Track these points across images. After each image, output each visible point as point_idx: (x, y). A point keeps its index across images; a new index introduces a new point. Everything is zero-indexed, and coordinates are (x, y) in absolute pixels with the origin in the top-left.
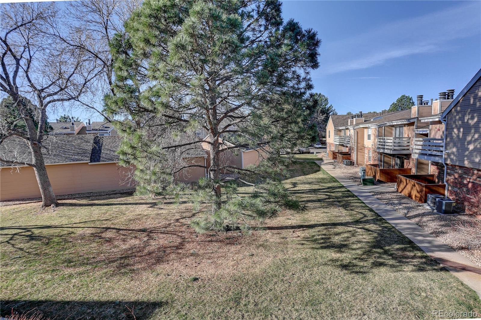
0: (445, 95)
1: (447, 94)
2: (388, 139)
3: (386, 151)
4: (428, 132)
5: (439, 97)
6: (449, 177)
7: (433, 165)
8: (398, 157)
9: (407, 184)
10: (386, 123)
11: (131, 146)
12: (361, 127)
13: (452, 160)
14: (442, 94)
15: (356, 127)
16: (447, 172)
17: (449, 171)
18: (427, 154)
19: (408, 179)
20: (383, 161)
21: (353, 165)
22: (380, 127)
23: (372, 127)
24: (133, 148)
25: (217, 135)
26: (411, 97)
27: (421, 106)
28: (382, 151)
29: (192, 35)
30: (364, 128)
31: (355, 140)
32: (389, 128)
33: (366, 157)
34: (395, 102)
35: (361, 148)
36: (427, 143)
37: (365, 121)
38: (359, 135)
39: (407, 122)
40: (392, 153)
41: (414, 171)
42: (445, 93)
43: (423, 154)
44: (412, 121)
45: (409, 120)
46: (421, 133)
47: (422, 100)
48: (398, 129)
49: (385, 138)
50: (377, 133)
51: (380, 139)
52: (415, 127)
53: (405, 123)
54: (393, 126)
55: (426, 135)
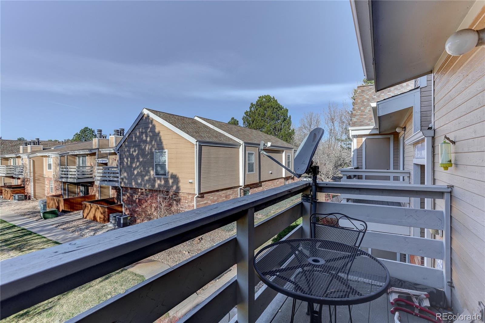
0: (118, 132)
1: (119, 131)
2: (71, 168)
3: (70, 180)
4: (107, 161)
5: (114, 133)
6: (124, 197)
7: (113, 189)
8: (82, 186)
9: (91, 208)
10: (68, 152)
12: (38, 155)
13: (125, 183)
14: (116, 131)
15: (31, 156)
16: (123, 193)
17: (123, 192)
18: (107, 180)
19: (92, 204)
20: (67, 190)
21: (29, 199)
22: (62, 156)
23: (52, 156)
26: (94, 130)
27: (101, 139)
28: (64, 180)
30: (42, 156)
31: (30, 170)
32: (72, 157)
33: (46, 189)
34: (79, 133)
35: (38, 179)
36: (107, 171)
37: (44, 149)
38: (36, 164)
39: (89, 153)
40: (75, 181)
41: (98, 197)
42: (118, 130)
43: (104, 181)
44: (93, 151)
45: (90, 150)
46: (101, 162)
47: (101, 134)
48: (81, 158)
49: (68, 167)
50: (59, 162)
51: (62, 168)
52: (96, 157)
53: (87, 153)
54: (76, 155)
55: (106, 164)
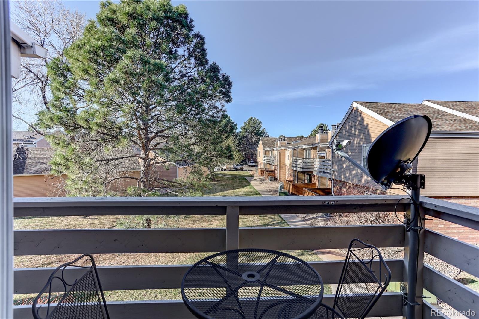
0: (335, 127)
1: (337, 126)
2: (300, 159)
3: (298, 169)
4: (325, 154)
5: (332, 128)
6: (335, 189)
7: (329, 180)
8: (308, 174)
9: (308, 194)
10: (299, 146)
11: (64, 158)
12: (283, 148)
13: (335, 176)
14: (333, 126)
15: (279, 149)
16: (334, 185)
17: (334, 184)
18: (322, 172)
19: (309, 191)
20: (297, 176)
21: (277, 181)
22: (294, 149)
23: (289, 149)
24: (66, 159)
25: (148, 152)
27: (322, 134)
28: (294, 169)
29: (125, 73)
30: (285, 149)
31: (278, 159)
32: (301, 150)
33: (286, 175)
35: (282, 165)
36: (323, 163)
37: (287, 144)
38: (281, 155)
39: (311, 146)
40: (301, 170)
41: (317, 185)
42: (336, 126)
43: (320, 172)
44: (315, 145)
45: (313, 144)
46: (321, 155)
47: (322, 130)
48: (307, 151)
49: (297, 158)
50: (292, 154)
51: (294, 159)
52: (317, 150)
53: (310, 147)
54: (304, 149)
55: (324, 157)
